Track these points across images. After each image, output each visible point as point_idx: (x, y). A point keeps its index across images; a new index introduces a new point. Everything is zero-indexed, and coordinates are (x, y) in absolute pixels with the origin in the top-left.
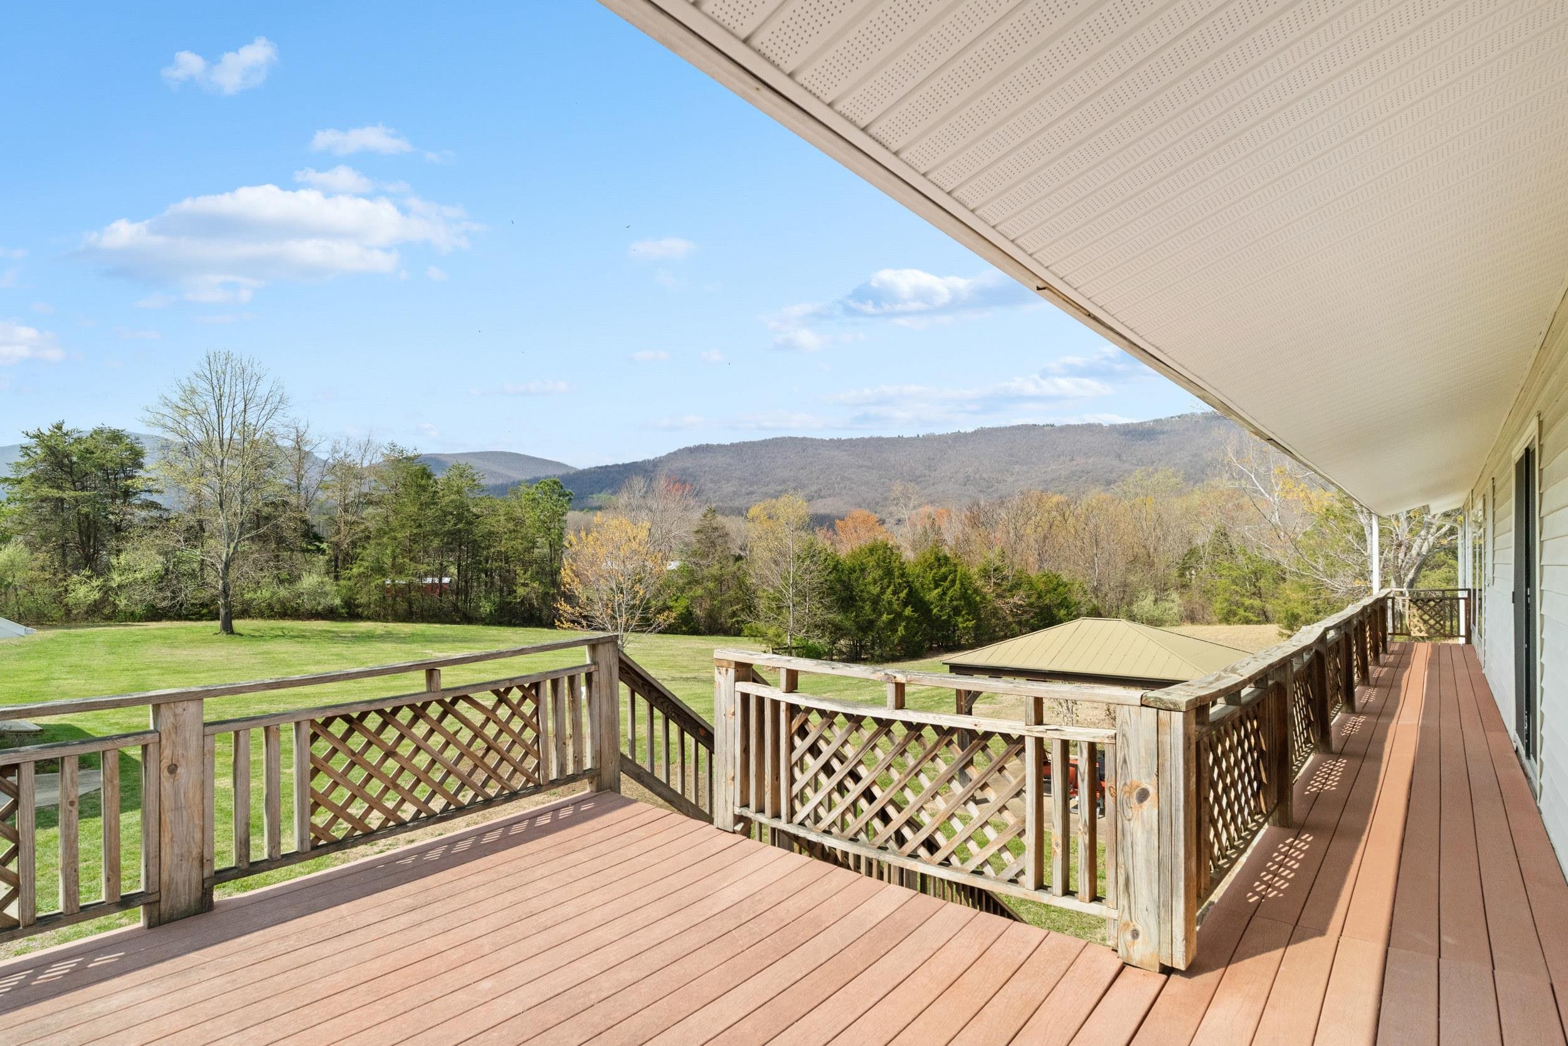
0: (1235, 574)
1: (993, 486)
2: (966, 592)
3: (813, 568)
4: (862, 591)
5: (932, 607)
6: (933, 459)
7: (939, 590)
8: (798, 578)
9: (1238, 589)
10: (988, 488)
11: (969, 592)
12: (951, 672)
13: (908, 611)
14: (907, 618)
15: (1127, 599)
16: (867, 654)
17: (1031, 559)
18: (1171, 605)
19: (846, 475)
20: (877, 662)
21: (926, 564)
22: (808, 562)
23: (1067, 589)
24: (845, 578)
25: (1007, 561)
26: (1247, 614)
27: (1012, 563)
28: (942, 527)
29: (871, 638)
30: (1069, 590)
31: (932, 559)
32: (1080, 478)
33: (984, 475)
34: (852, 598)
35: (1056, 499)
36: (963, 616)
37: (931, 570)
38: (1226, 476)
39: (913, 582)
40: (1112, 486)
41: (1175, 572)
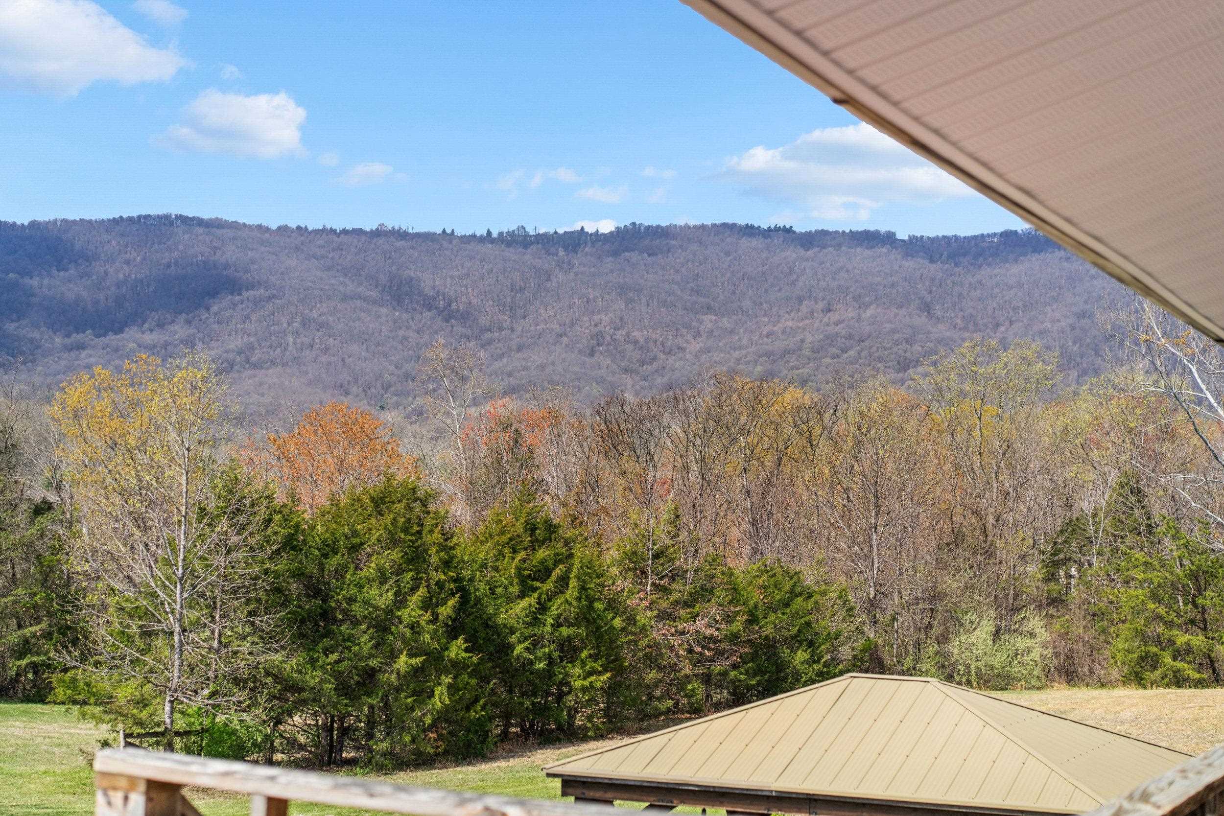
0: (1156, 577)
1: (655, 358)
2: (590, 607)
3: (234, 539)
4: (351, 600)
5: (513, 639)
6: (522, 290)
7: (530, 601)
8: (198, 565)
9: (1162, 611)
10: (643, 363)
11: (599, 606)
12: (564, 794)
13: (457, 650)
14: (455, 664)
15: (937, 630)
16: (357, 748)
17: (735, 533)
18: (1027, 642)
19: (315, 314)
20: (381, 769)
21: (504, 539)
22: (223, 525)
23: (811, 603)
24: (312, 569)
25: (683, 535)
26: (1179, 665)
27: (695, 542)
28: (540, 451)
29: (366, 710)
30: (817, 607)
31: (519, 528)
32: (844, 351)
33: (636, 334)
34: (326, 615)
35: (792, 395)
36: (583, 664)
37: (515, 551)
38: (1142, 364)
39: (471, 580)
40: (911, 371)
41: (1034, 569)
